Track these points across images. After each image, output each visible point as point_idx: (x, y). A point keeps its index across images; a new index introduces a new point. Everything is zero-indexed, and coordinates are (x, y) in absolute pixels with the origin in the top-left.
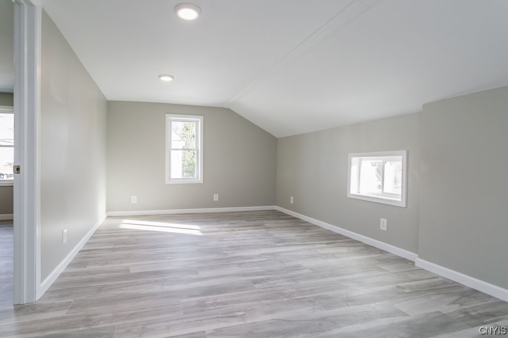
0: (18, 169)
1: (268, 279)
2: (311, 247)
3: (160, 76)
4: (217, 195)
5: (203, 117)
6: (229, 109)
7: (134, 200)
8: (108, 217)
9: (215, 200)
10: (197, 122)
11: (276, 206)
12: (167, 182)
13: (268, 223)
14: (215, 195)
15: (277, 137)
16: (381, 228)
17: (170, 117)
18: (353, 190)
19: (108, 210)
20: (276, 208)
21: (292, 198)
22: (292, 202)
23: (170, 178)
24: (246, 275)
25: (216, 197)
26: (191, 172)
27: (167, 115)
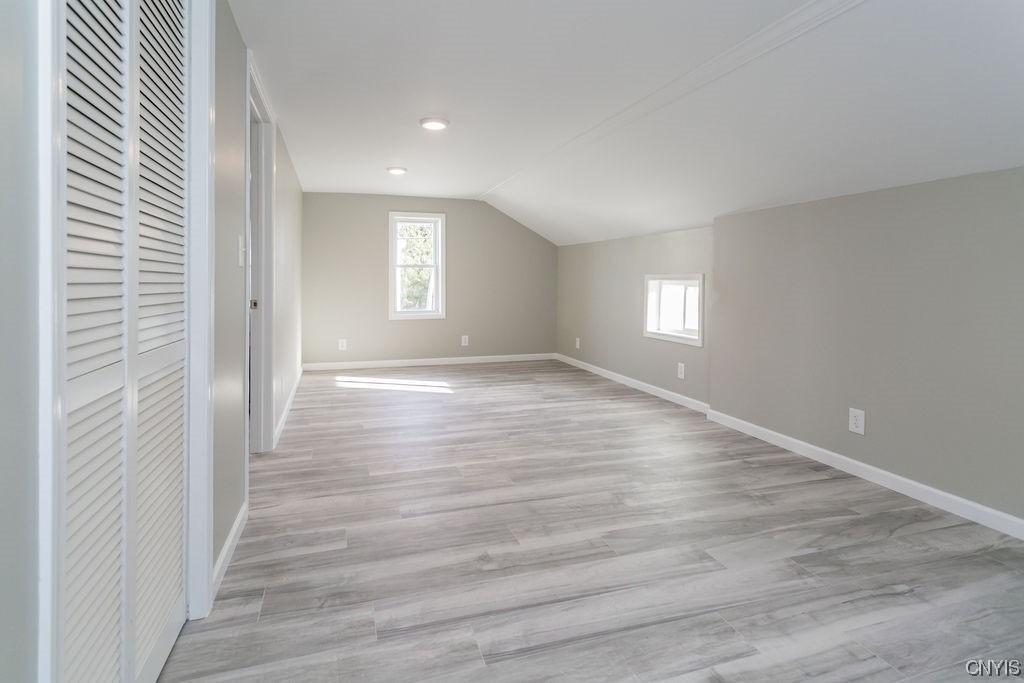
0: (255, 304)
1: (527, 432)
2: (591, 402)
3: (388, 169)
4: (467, 337)
5: (444, 215)
6: (484, 203)
7: (343, 345)
8: (305, 372)
9: (463, 344)
10: (436, 223)
11: (555, 354)
12: (392, 317)
13: (538, 377)
14: (463, 337)
15: (558, 245)
16: (679, 376)
17: (395, 216)
18: (652, 326)
19: (304, 361)
20: (556, 356)
21: (578, 340)
22: (578, 347)
23: (395, 312)
24: (500, 429)
25: (465, 341)
26: (417, 298)
27: (390, 213)
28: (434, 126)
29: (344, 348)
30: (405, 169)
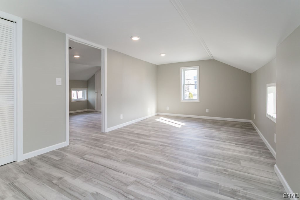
3: (160, 54)
4: (208, 109)
5: (199, 66)
9: (206, 112)
12: (182, 100)
14: (207, 109)
15: (251, 73)
20: (251, 121)
25: (207, 111)
27: (181, 68)
28: (135, 39)
29: (168, 109)
30: (165, 54)
